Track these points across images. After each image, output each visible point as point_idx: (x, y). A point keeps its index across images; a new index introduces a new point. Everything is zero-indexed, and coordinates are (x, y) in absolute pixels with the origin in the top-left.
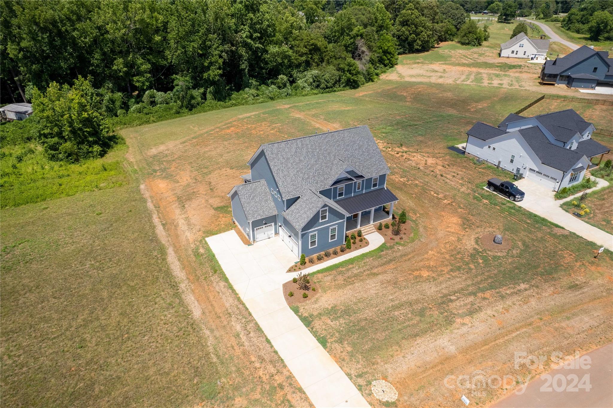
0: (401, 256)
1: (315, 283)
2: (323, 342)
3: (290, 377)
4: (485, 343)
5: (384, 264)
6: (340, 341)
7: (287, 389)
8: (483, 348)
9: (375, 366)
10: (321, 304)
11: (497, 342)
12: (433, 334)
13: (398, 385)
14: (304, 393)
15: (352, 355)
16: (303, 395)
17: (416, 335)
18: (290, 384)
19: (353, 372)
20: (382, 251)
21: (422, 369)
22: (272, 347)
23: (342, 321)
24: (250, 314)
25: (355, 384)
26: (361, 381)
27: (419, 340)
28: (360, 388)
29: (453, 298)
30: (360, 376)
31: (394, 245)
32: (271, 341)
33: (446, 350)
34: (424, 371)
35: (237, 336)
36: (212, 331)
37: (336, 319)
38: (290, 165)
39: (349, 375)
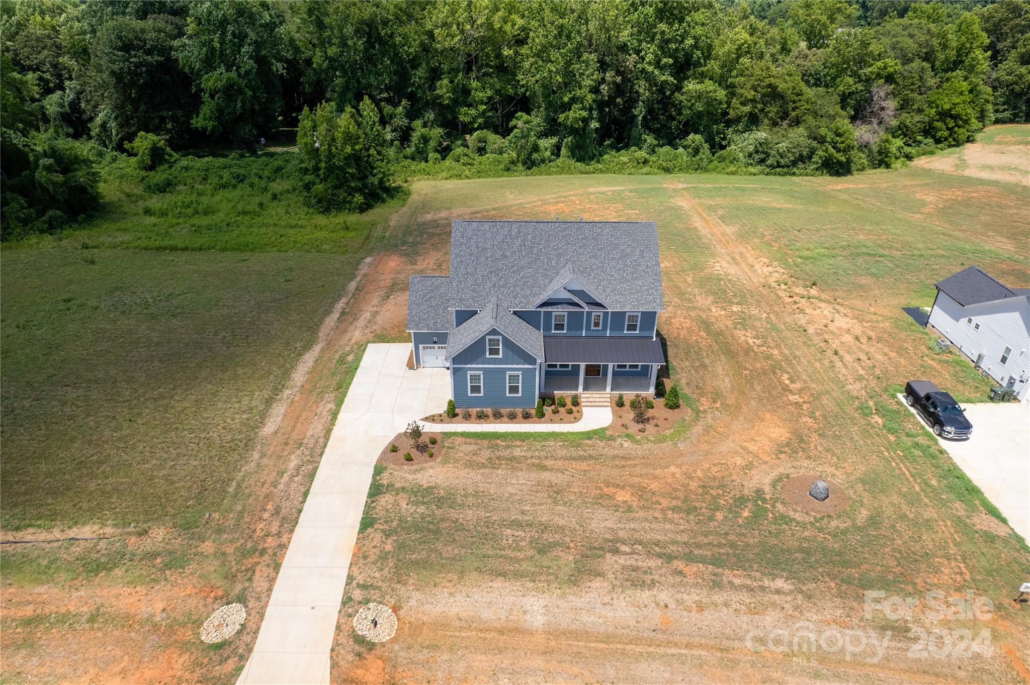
0: (615, 457)
1: (444, 447)
2: (367, 523)
3: (284, 547)
4: (608, 638)
5: (574, 459)
6: (387, 534)
7: (266, 558)
8: (592, 645)
9: (399, 586)
10: (419, 476)
11: (628, 647)
12: (531, 585)
13: (406, 628)
14: (278, 573)
15: (383, 557)
16: (273, 574)
17: (503, 575)
18: (275, 554)
19: (360, 579)
20: (590, 438)
21: (464, 624)
22: (303, 502)
23: (422, 509)
24: (321, 455)
25: (345, 593)
26: (357, 594)
27: (498, 583)
28: (347, 600)
29: (624, 548)
30: (363, 587)
31: (619, 436)
32: (310, 496)
33: (528, 617)
34: (462, 628)
35: (281, 474)
36: (263, 456)
37: (416, 503)
38: (483, 259)
39: (350, 578)
